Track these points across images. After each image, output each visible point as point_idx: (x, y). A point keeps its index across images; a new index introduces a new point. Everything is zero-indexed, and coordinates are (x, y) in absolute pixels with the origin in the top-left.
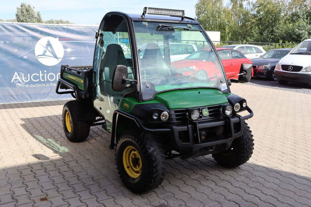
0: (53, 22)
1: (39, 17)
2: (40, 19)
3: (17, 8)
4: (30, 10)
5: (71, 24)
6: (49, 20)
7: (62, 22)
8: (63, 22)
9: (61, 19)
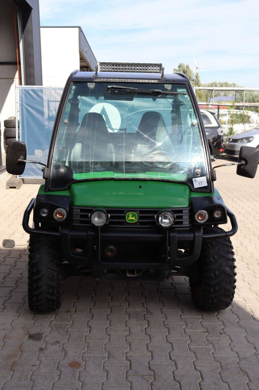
0: (216, 86)
1: (196, 80)
2: (198, 82)
3: (174, 70)
4: (188, 71)
5: (238, 87)
6: (212, 82)
7: (226, 85)
8: (228, 84)
9: (226, 81)
